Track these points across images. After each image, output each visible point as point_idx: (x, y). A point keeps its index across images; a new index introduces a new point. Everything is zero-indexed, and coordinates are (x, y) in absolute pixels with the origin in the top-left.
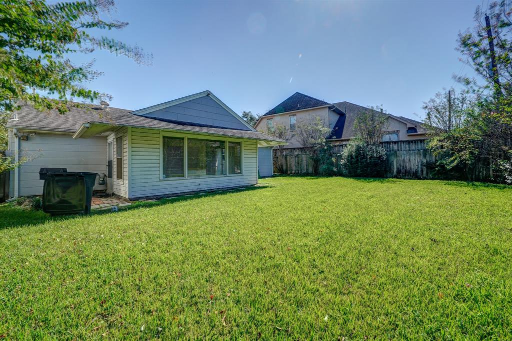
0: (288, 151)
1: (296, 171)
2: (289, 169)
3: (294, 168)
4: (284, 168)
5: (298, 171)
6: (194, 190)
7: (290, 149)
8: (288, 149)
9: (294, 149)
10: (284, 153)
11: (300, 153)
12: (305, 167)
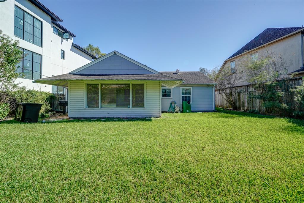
0: (242, 89)
1: (248, 107)
2: (241, 105)
3: (246, 105)
4: (238, 104)
5: (250, 108)
6: (105, 116)
7: (244, 86)
8: (241, 86)
9: (247, 86)
10: (239, 90)
11: (253, 90)
12: (258, 105)
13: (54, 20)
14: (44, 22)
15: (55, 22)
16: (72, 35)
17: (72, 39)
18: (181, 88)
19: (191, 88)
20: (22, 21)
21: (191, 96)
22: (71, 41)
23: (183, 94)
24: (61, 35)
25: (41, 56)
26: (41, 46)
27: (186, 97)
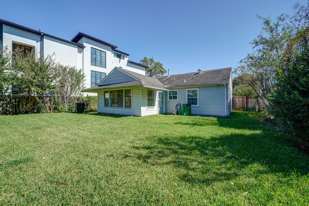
13: (113, 48)
14: (107, 52)
15: (114, 49)
16: (127, 55)
17: (128, 58)
18: (187, 90)
19: (198, 89)
20: (95, 55)
21: (198, 97)
22: (126, 59)
23: (189, 96)
24: (119, 56)
25: (106, 73)
26: (106, 68)
27: (192, 99)
